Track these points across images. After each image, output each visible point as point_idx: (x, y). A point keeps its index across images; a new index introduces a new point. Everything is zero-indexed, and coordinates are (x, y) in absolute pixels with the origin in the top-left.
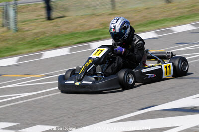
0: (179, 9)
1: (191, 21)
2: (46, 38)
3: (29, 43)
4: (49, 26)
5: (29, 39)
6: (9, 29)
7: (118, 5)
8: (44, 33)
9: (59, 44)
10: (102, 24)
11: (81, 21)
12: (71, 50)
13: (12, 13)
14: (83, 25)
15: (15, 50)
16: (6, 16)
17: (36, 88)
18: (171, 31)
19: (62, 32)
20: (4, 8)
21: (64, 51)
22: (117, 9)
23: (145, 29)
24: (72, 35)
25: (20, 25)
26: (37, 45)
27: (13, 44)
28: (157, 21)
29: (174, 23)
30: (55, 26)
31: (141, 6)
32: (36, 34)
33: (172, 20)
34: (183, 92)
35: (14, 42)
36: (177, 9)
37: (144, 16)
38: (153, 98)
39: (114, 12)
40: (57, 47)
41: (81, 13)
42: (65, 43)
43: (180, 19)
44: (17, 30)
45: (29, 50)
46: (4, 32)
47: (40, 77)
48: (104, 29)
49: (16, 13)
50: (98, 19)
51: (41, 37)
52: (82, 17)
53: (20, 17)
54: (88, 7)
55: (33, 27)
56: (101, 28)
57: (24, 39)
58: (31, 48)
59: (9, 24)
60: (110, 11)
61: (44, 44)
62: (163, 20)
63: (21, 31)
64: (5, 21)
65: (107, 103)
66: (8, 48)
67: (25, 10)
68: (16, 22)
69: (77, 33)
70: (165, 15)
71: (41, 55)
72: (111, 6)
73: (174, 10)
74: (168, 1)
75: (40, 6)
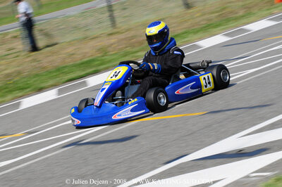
0: (204, 14)
1: (224, 29)
4: (25, 62)
8: (19, 73)
9: (43, 85)
10: (99, 50)
11: (70, 50)
12: (60, 92)
14: (73, 54)
17: (16, 153)
18: (198, 47)
19: (44, 68)
22: (118, 26)
24: (60, 70)
26: (11, 91)
29: (199, 35)
33: (196, 32)
34: (223, 130)
36: (202, 15)
38: (184, 145)
40: (40, 90)
41: (69, 38)
42: (51, 82)
43: (208, 28)
47: (21, 136)
48: (103, 56)
50: (92, 43)
51: (15, 79)
52: (70, 43)
54: (76, 28)
55: (3, 67)
56: (99, 55)
60: (110, 30)
61: (20, 89)
62: (183, 33)
65: (119, 161)
69: (66, 67)
70: (186, 25)
71: (18, 105)
72: (109, 23)
73: (197, 17)
74: (188, 6)
75: (9, 36)
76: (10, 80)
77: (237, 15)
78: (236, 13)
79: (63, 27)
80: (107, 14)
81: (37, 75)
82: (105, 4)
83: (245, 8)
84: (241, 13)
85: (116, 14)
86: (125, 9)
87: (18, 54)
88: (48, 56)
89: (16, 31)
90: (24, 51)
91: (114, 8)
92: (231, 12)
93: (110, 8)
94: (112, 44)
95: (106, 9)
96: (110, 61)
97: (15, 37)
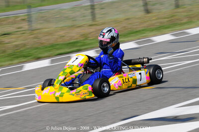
0: (159, 19)
1: (172, 30)
2: (27, 51)
3: (9, 55)
4: (30, 38)
5: (10, 52)
7: (98, 16)
8: (24, 45)
9: (40, 55)
10: (83, 35)
11: (62, 33)
12: (52, 62)
14: (63, 36)
17: (17, 101)
18: (152, 41)
19: (42, 44)
21: (45, 63)
22: (97, 20)
23: (126, 39)
24: (53, 46)
26: (17, 57)
28: (137, 32)
29: (154, 33)
30: (36, 38)
31: (121, 17)
32: (16, 46)
33: (152, 30)
36: (157, 19)
37: (125, 27)
39: (94, 23)
40: (38, 59)
41: (62, 24)
42: (46, 54)
43: (160, 29)
45: (10, 62)
47: (22, 89)
48: (84, 40)
50: (78, 30)
51: (22, 49)
52: (62, 28)
54: (67, 18)
55: (13, 40)
56: (82, 39)
57: (4, 52)
58: (11, 60)
60: (91, 22)
61: (24, 57)
62: (143, 30)
63: (1, 44)
65: (90, 114)
67: (4, 23)
69: (58, 45)
70: (145, 24)
71: (21, 68)
72: (90, 17)
73: (154, 20)
74: (148, 11)
75: (20, 18)
76: (17, 49)
77: (182, 22)
78: (182, 20)
79: (58, 16)
80: (90, 11)
81: (37, 48)
82: (89, 4)
83: (188, 18)
84: (185, 21)
85: (97, 11)
86: (102, 9)
87: (24, 32)
88: (46, 36)
89: (25, 15)
90: (28, 30)
91: (96, 7)
92: (177, 19)
93: (92, 7)
94: (91, 33)
95: (89, 7)
96: (89, 44)
97: (24, 20)
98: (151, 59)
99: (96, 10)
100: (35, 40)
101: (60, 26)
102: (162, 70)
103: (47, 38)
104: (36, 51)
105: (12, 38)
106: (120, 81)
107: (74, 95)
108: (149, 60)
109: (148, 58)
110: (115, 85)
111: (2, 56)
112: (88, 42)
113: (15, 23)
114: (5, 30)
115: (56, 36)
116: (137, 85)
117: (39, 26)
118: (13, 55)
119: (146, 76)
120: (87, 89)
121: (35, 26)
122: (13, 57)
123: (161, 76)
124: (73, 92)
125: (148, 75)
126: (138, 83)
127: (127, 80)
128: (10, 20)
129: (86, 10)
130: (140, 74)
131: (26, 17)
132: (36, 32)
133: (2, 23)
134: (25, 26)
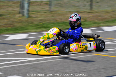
2: (47, 24)
3: (36, 26)
5: (36, 23)
6: (23, 15)
7: (94, 7)
13: (26, 5)
15: (26, 30)
16: (22, 7)
20: (21, 2)
23: (111, 24)
25: (31, 14)
27: (25, 25)
30: (53, 16)
32: (40, 20)
35: (26, 24)
39: (91, 11)
44: (29, 17)
45: (35, 30)
46: (20, 17)
49: (29, 5)
53: (31, 9)
57: (32, 23)
58: (36, 29)
59: (23, 12)
63: (31, 18)
64: (21, 10)
66: (22, 28)
67: (34, 4)
68: (28, 11)
98: (100, 36)
99: (93, 3)
100: (53, 18)
101: (69, 10)
102: (105, 44)
103: (60, 17)
104: (52, 25)
105: (38, 15)
106: (76, 47)
107: (46, 51)
108: (98, 36)
109: (98, 35)
110: (73, 48)
111: (31, 25)
112: (86, 23)
113: (40, 5)
114: (34, 9)
115: (66, 17)
116: (87, 51)
117: (55, 9)
118: (38, 26)
119: (94, 46)
120: (55, 49)
121: (53, 8)
122: (37, 27)
123: (104, 47)
124: (47, 50)
125: (95, 45)
126: (88, 49)
127: (81, 47)
128: (38, 3)
129: (87, 2)
130: (90, 44)
131: (48, 2)
132: (53, 13)
133: (32, 4)
134: (47, 8)
